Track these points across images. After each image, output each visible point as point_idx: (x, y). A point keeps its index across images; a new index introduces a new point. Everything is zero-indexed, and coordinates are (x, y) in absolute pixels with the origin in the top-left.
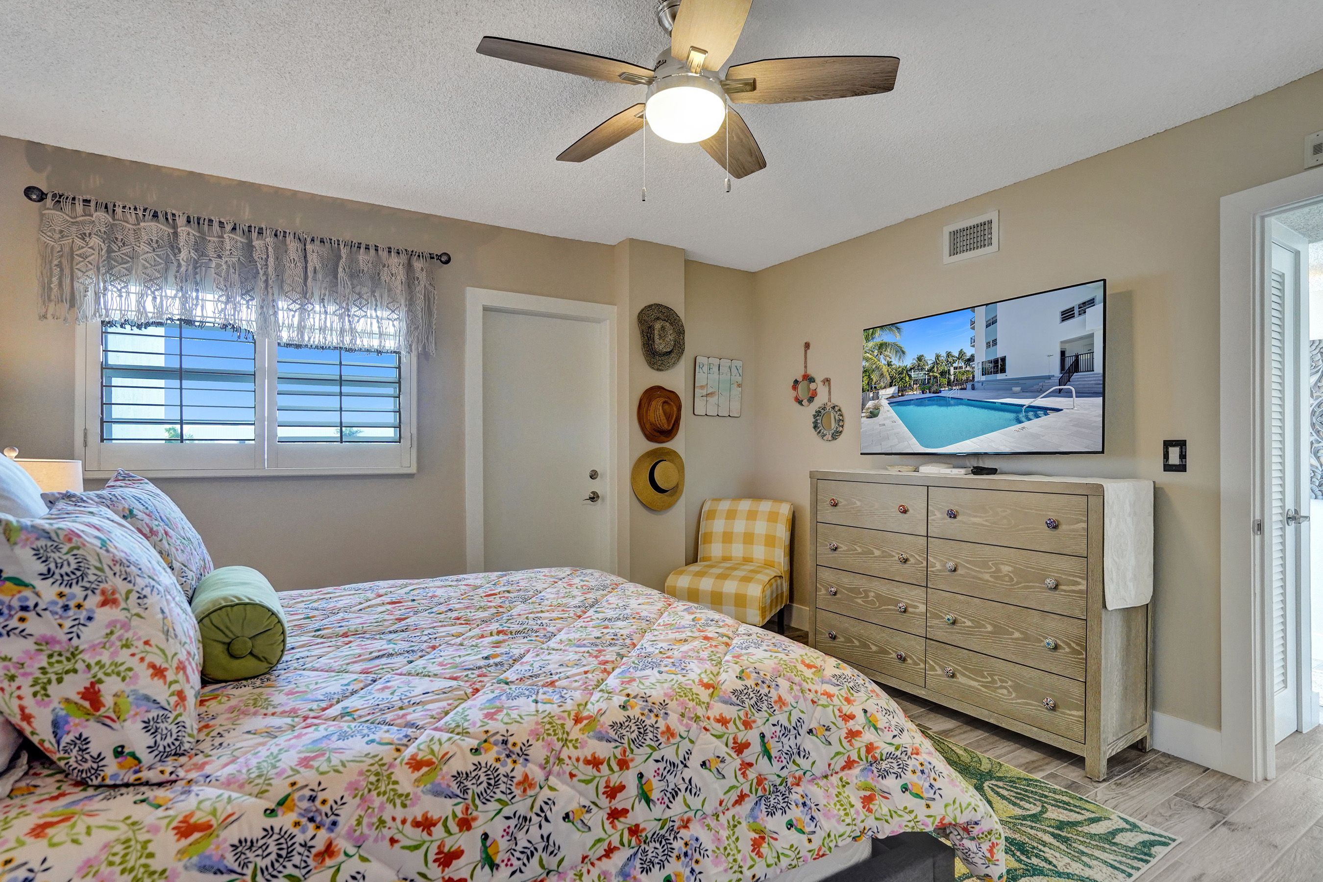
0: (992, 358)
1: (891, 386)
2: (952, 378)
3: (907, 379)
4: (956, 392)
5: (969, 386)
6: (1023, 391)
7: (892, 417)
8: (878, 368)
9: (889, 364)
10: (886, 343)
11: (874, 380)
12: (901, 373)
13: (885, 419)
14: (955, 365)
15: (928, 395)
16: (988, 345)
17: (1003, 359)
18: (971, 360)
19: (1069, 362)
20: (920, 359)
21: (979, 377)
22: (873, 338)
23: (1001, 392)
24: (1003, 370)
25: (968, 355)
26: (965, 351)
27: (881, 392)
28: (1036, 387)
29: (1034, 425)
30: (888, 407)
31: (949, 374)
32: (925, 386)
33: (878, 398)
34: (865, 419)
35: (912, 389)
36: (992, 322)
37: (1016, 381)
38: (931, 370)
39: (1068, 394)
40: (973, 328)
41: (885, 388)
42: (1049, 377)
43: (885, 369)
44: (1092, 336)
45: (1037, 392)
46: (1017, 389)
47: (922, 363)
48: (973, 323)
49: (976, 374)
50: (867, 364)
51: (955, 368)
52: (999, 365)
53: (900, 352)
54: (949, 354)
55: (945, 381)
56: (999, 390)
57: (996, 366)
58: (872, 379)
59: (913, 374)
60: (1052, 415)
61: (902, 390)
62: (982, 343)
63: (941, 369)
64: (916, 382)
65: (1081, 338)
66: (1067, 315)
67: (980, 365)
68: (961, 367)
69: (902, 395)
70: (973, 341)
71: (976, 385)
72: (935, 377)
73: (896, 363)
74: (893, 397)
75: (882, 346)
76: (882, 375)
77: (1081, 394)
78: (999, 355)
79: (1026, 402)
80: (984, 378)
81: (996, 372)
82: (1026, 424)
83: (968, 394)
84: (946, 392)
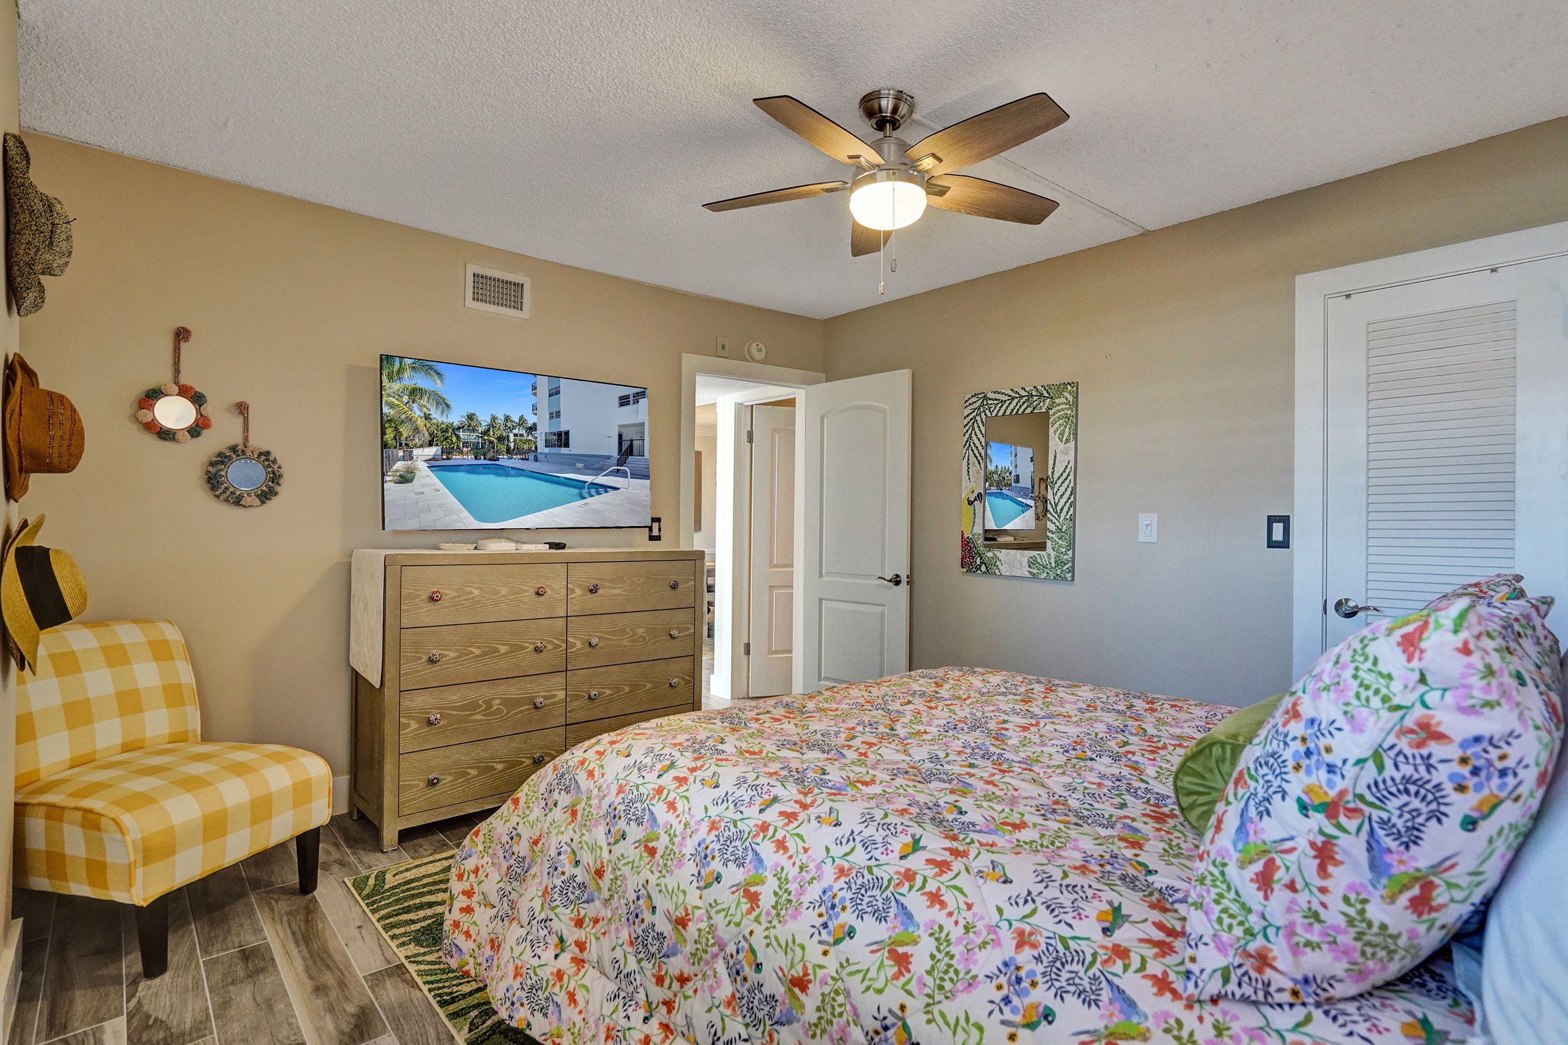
0: (556, 430)
1: (430, 445)
2: (512, 445)
3: (454, 439)
4: (515, 462)
5: (531, 456)
6: (586, 467)
7: (433, 484)
8: (409, 419)
9: (427, 417)
10: (421, 390)
11: (405, 434)
12: (446, 431)
13: (423, 486)
14: (515, 431)
15: (482, 462)
16: (551, 417)
17: (567, 433)
18: (532, 429)
19: (625, 446)
20: (471, 417)
21: (542, 448)
22: (400, 379)
23: (564, 467)
24: (567, 445)
25: (530, 423)
26: (526, 417)
27: (416, 452)
28: (597, 465)
29: (596, 502)
30: (429, 472)
31: (508, 440)
32: (477, 450)
33: (411, 459)
34: (392, 484)
35: (461, 452)
36: (554, 393)
37: (580, 457)
38: (486, 433)
39: (624, 475)
40: (535, 394)
41: (422, 446)
42: (609, 457)
43: (421, 422)
44: (642, 425)
45: (599, 470)
46: (580, 465)
47: (473, 423)
48: (534, 388)
49: (538, 444)
50: (392, 412)
51: (515, 435)
52: (562, 439)
53: (444, 405)
54: (507, 418)
55: (504, 448)
56: (562, 464)
57: (559, 440)
58: (401, 434)
59: (461, 434)
60: (611, 492)
61: (448, 452)
62: (544, 411)
63: (498, 433)
64: (466, 444)
65: (635, 425)
66: (624, 401)
67: (543, 437)
68: (522, 435)
69: (448, 459)
70: (535, 408)
71: (539, 456)
72: (491, 442)
73: (437, 416)
74: (434, 459)
75: (415, 393)
76: (416, 430)
77: (635, 475)
78: (563, 429)
79: (589, 479)
80: (547, 450)
81: (560, 446)
82: (589, 500)
83: (530, 465)
84: (504, 461)
